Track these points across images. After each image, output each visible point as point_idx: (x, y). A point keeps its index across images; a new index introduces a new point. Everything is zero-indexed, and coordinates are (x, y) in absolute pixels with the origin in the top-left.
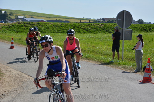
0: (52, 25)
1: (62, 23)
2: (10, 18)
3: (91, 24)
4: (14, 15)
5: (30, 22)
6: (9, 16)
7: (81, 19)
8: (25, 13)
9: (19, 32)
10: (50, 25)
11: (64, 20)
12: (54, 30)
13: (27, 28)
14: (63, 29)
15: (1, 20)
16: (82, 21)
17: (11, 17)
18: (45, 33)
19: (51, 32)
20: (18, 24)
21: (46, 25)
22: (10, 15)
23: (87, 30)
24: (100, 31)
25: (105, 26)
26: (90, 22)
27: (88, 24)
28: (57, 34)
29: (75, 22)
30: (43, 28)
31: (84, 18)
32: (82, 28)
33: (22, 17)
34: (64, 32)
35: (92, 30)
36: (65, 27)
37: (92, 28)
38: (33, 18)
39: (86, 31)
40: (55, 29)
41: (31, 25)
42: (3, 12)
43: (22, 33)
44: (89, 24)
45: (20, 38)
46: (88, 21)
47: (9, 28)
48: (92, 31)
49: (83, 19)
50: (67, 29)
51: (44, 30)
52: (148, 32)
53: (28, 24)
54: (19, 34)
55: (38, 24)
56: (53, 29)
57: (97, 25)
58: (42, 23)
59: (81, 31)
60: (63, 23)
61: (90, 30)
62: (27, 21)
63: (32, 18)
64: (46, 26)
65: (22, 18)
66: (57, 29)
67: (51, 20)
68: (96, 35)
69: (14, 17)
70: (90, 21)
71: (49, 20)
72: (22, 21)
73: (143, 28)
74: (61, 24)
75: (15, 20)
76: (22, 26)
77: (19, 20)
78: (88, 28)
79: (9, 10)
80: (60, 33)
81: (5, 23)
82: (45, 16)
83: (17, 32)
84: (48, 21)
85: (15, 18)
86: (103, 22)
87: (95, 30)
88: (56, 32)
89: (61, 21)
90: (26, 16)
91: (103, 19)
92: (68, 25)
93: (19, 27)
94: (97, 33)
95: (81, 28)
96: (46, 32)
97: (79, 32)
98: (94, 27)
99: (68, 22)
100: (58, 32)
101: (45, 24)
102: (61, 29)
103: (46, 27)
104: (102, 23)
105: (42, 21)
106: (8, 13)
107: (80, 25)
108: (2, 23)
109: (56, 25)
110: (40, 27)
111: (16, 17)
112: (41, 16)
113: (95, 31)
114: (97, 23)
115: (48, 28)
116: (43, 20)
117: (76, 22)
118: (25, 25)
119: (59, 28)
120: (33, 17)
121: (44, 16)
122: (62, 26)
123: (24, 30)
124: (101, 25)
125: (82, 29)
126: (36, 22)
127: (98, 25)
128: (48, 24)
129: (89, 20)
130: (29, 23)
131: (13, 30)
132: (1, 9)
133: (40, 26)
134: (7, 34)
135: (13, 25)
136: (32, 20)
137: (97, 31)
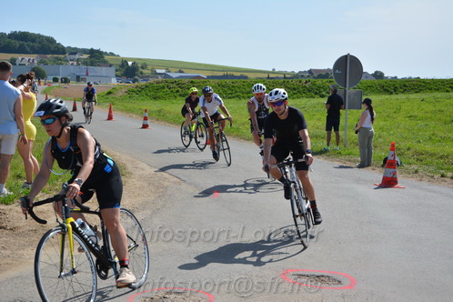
0: (217, 85)
1: (234, 81)
2: (142, 73)
3: (288, 81)
4: (149, 67)
5: (177, 81)
6: (141, 70)
7: (268, 72)
8: (168, 65)
9: (157, 98)
10: (213, 84)
11: (239, 74)
13: (172, 92)
14: (237, 92)
15: (127, 78)
17: (144, 71)
20: (156, 85)
22: (143, 68)
24: (304, 93)
25: (314, 85)
26: (285, 78)
27: (282, 80)
29: (257, 78)
31: (274, 70)
33: (163, 71)
34: (237, 96)
36: (239, 88)
38: (183, 72)
40: (221, 91)
41: (178, 84)
42: (130, 63)
45: (159, 109)
46: (283, 76)
47: (140, 92)
49: (273, 72)
50: (244, 90)
52: (391, 93)
53: (172, 83)
54: (158, 102)
55: (192, 82)
57: (298, 83)
58: (198, 81)
62: (170, 77)
63: (180, 72)
65: (163, 74)
66: (225, 91)
67: (214, 75)
69: (150, 72)
71: (211, 75)
72: (164, 78)
73: (383, 86)
75: (152, 77)
76: (163, 87)
77: (157, 77)
79: (140, 59)
80: (230, 98)
81: (134, 82)
82: (204, 68)
84: (208, 77)
85: (152, 74)
86: (309, 76)
89: (232, 77)
90: (170, 69)
91: (310, 71)
92: (245, 84)
93: (158, 89)
94: (298, 98)
99: (246, 77)
100: (227, 96)
101: (203, 82)
102: (232, 90)
104: (307, 79)
105: (199, 77)
106: (139, 65)
109: (224, 84)
111: (152, 71)
112: (196, 69)
114: (298, 78)
116: (201, 75)
117: (260, 78)
118: (168, 86)
119: (229, 89)
120: (183, 70)
121: (202, 68)
122: (235, 85)
123: (166, 94)
124: (306, 82)
126: (187, 80)
128: (208, 83)
129: (285, 74)
130: (175, 82)
131: (147, 95)
132: (128, 59)
134: (137, 102)
135: (146, 87)
136: (181, 77)
137: (299, 94)
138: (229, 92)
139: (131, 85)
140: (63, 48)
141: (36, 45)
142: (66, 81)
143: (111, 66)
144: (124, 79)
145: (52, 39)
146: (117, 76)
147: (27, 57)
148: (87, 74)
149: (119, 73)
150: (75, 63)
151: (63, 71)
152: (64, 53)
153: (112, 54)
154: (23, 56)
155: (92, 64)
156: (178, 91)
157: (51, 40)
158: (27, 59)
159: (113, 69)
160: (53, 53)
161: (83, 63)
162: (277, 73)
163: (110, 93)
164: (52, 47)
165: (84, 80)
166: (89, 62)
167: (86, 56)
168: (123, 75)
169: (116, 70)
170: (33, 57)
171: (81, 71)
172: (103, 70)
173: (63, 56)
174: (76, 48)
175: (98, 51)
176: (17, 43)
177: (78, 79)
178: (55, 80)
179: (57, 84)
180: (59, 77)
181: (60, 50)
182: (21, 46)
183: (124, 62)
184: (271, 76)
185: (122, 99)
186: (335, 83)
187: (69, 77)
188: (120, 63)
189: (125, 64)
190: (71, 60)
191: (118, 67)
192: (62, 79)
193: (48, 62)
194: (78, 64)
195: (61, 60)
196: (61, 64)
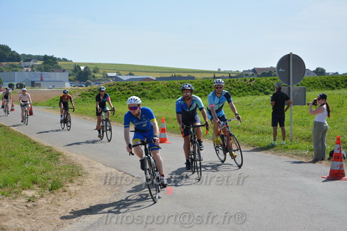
0: (166, 86)
1: (181, 81)
2: (94, 77)
3: (233, 80)
4: (101, 71)
5: (128, 83)
6: (93, 74)
7: (214, 72)
8: (119, 68)
10: (163, 85)
11: (186, 75)
12: (169, 94)
13: (123, 93)
15: (81, 82)
17: (96, 75)
18: (153, 100)
19: (165, 98)
20: (108, 88)
21: (155, 85)
22: (95, 72)
24: (249, 91)
25: (258, 83)
26: (230, 77)
27: (228, 79)
28: (174, 101)
29: (204, 78)
30: (150, 92)
31: (219, 70)
33: (114, 74)
35: (235, 91)
37: (234, 87)
38: (133, 75)
40: (170, 92)
41: (129, 87)
42: (82, 68)
44: (230, 81)
46: (228, 75)
47: (93, 95)
48: (235, 93)
49: (219, 72)
51: (152, 94)
52: (333, 89)
53: (124, 85)
55: (142, 84)
56: (168, 91)
57: (243, 82)
58: (148, 82)
60: (184, 81)
61: (232, 91)
62: (122, 80)
63: (131, 74)
64: (156, 87)
65: (114, 77)
66: (174, 92)
67: (163, 76)
68: (243, 99)
69: (101, 76)
70: (231, 75)
71: (159, 76)
72: (115, 81)
73: (325, 82)
74: (181, 83)
75: (104, 81)
76: (115, 90)
77: (109, 81)
78: (227, 87)
79: (92, 64)
81: (86, 86)
82: (153, 70)
84: (158, 79)
85: (103, 78)
86: (253, 74)
87: (240, 90)
88: (172, 98)
89: (180, 78)
90: (121, 72)
91: (254, 70)
93: (110, 92)
96: (155, 98)
98: (238, 85)
99: (193, 78)
100: (175, 96)
101: (153, 84)
103: (155, 89)
104: (252, 78)
105: (148, 79)
106: (91, 70)
109: (172, 84)
110: (145, 90)
111: (103, 74)
112: (146, 72)
113: (240, 92)
114: (243, 77)
115: (158, 91)
116: (150, 77)
117: (207, 78)
118: (119, 88)
119: (178, 89)
120: (133, 73)
121: (151, 70)
123: (118, 96)
124: (251, 81)
126: (137, 82)
127: (245, 80)
128: (157, 84)
129: (230, 73)
130: (126, 84)
132: (80, 64)
133: (144, 88)
134: (90, 104)
136: (131, 79)
137: (244, 92)
138: (178, 92)
139: (84, 88)
140: (18, 55)
142: (21, 86)
143: (64, 71)
144: (77, 83)
145: (7, 47)
146: (70, 80)
148: (42, 80)
149: (72, 78)
150: (30, 69)
151: (18, 77)
152: (19, 60)
153: (65, 60)
155: (45, 71)
156: (128, 93)
157: (5, 49)
159: (66, 74)
160: (9, 60)
161: (37, 70)
162: (223, 73)
164: (7, 55)
165: (39, 85)
166: (43, 68)
167: (40, 63)
168: (76, 79)
169: (70, 75)
171: (36, 77)
172: (57, 76)
173: (17, 63)
174: (30, 55)
175: (52, 58)
177: (33, 84)
178: (11, 86)
180: (15, 83)
181: (15, 57)
183: (77, 67)
184: (217, 75)
185: (76, 102)
186: (279, 80)
187: (24, 83)
188: (73, 68)
189: (78, 69)
190: (26, 67)
191: (71, 72)
192: (17, 85)
193: (3, 69)
194: (33, 71)
195: (16, 67)
196: (16, 71)
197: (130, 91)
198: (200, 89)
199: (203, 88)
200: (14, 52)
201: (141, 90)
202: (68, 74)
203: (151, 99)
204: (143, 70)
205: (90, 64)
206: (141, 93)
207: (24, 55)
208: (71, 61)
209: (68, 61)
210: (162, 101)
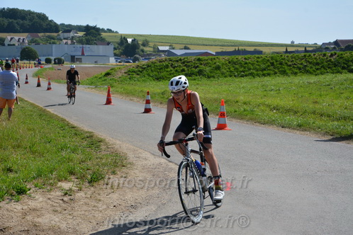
0: (227, 62)
1: (246, 56)
2: (143, 51)
3: (310, 55)
4: (151, 44)
5: (182, 58)
6: (142, 47)
7: (286, 46)
8: (172, 41)
9: (160, 78)
10: (223, 61)
11: (252, 49)
12: (231, 71)
13: (176, 71)
14: (250, 69)
15: (127, 57)
16: (288, 50)
17: (146, 49)
18: (212, 79)
19: (226, 77)
20: (159, 64)
21: (215, 61)
22: (144, 45)
23: (300, 69)
24: (329, 68)
25: (341, 58)
26: (306, 51)
27: (303, 54)
28: (237, 80)
29: (274, 53)
30: (208, 69)
31: (293, 42)
32: (290, 63)
33: (167, 48)
34: (251, 74)
35: (311, 68)
36: (253, 64)
37: (310, 63)
38: (188, 49)
39: (297, 71)
40: (232, 69)
41: (184, 63)
42: (130, 40)
43: (167, 81)
44: (305, 56)
45: (163, 91)
46: (304, 49)
47: (141, 72)
48: (311, 70)
49: (292, 45)
50: (258, 67)
51: (211, 72)
53: (177, 61)
54: (161, 83)
55: (199, 60)
56: (229, 69)
57: (321, 57)
58: (206, 58)
59: (288, 71)
60: (249, 56)
61: (307, 68)
62: (176, 55)
63: (186, 48)
64: (215, 63)
65: (166, 51)
66: (237, 69)
67: (224, 50)
68: (321, 78)
69: (152, 49)
70: (308, 49)
71: (220, 50)
72: (168, 56)
74: (245, 59)
75: (154, 55)
76: (167, 67)
77: (160, 55)
78: (302, 64)
79: (141, 36)
80: (242, 76)
81: (134, 62)
83: (157, 79)
84: (218, 54)
85: (154, 52)
86: (334, 48)
87: (317, 67)
88: (235, 76)
89: (245, 52)
90: (174, 46)
91: (336, 43)
92: (259, 60)
93: (162, 68)
94: (322, 74)
95: (286, 63)
96: (214, 77)
97: (284, 73)
98: (315, 61)
99: (260, 52)
100: (238, 74)
101: (211, 60)
102: (245, 68)
103: (214, 66)
104: (333, 52)
105: (207, 54)
106: (140, 43)
107: (284, 59)
108: (130, 62)
109: (235, 60)
110: (202, 67)
111: (154, 48)
112: (204, 45)
113: (317, 69)
114: (321, 51)
115: (218, 68)
116: (209, 51)
117: (277, 53)
118: (172, 65)
119: (242, 66)
120: (189, 46)
121: (210, 43)
122: (247, 61)
123: (170, 74)
124: (332, 55)
125: (290, 66)
126: (193, 58)
127: (325, 55)
128: (217, 60)
129: (305, 46)
130: (180, 60)
131: (149, 75)
132: (127, 35)
133: (201, 64)
134: (138, 83)
135: (148, 66)
136: (186, 54)
137: (323, 70)
138: (242, 69)
139: (132, 65)
140: (56, 25)
141: (27, 22)
142: (59, 61)
143: (108, 44)
144: (124, 58)
145: (44, 15)
146: (115, 55)
147: (16, 37)
148: (83, 54)
149: (117, 52)
150: (69, 42)
151: (56, 51)
152: (57, 31)
153: (109, 31)
154: (12, 35)
155: (88, 42)
156: (183, 70)
157: (43, 17)
158: (17, 38)
159: (111, 47)
160: (45, 31)
161: (77, 42)
162: (297, 46)
163: (108, 74)
164: (44, 25)
165: (80, 60)
166: (84, 40)
167: (81, 34)
168: (122, 54)
169: (115, 49)
170: (23, 36)
171: (76, 50)
172: (101, 49)
173: (55, 34)
174: (70, 26)
175: (95, 28)
176: (6, 22)
177: (73, 59)
178: (48, 61)
179: (50, 66)
180: (53, 58)
181: (53, 27)
182: (10, 24)
183: (123, 39)
184: (290, 49)
185: (121, 81)
187: (63, 58)
188: (118, 40)
189: (125, 41)
190: (65, 39)
191: (117, 45)
192: (55, 60)
193: (40, 41)
194: (73, 43)
195: (54, 39)
196: (54, 43)
197: (185, 68)
198: (269, 66)
199: (272, 64)
200: (51, 21)
201: (198, 67)
202: (113, 47)
203: (209, 77)
204: (200, 43)
205: (138, 35)
206: (197, 70)
207: (63, 25)
208: (117, 32)
209: (113, 32)
210: (223, 80)
